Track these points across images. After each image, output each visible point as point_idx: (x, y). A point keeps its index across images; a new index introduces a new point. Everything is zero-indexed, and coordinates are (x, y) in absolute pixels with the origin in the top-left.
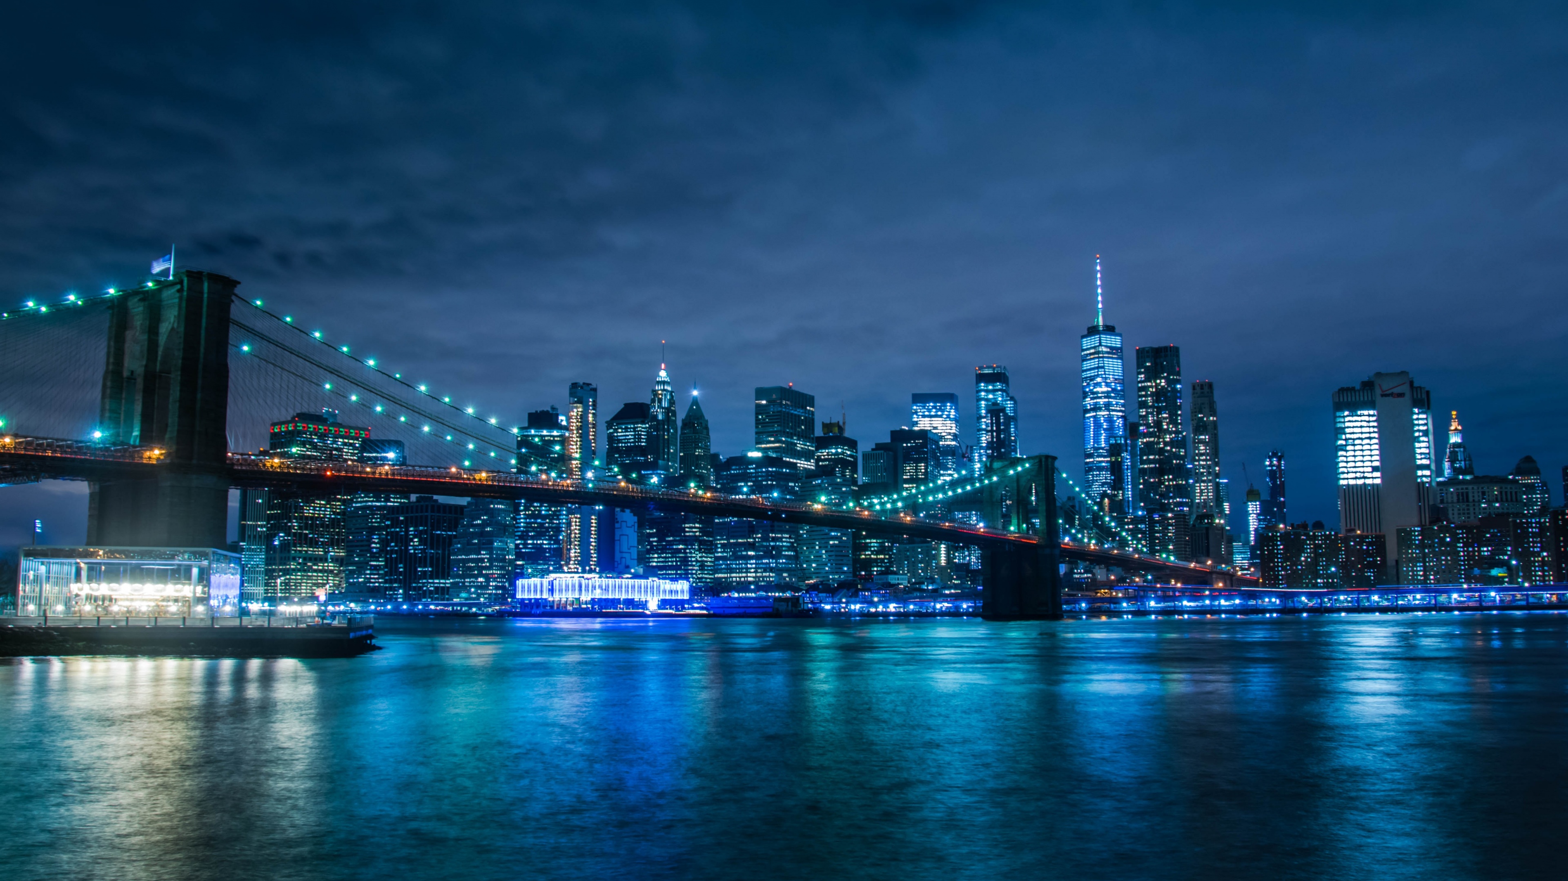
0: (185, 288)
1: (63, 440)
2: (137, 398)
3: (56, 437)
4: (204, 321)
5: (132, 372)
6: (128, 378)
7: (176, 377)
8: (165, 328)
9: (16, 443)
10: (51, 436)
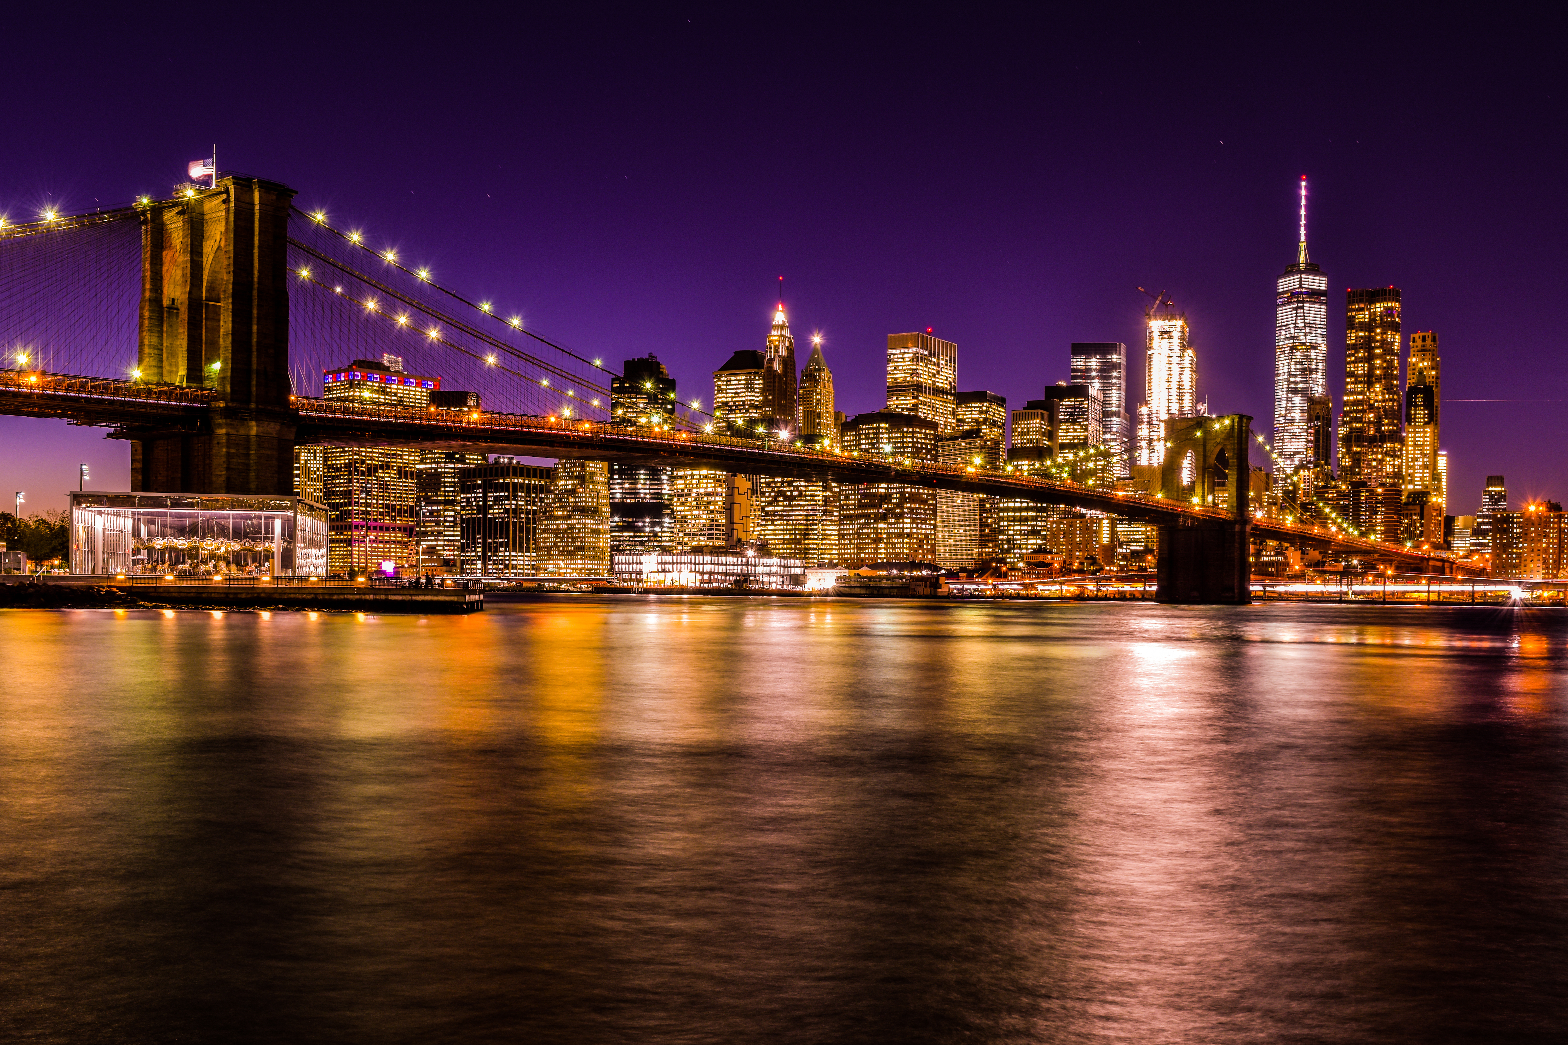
0: (232, 198)
1: (98, 380)
2: (181, 331)
3: (90, 375)
4: (256, 238)
5: (173, 300)
6: (170, 308)
7: (226, 306)
8: (209, 248)
9: (44, 382)
10: (83, 374)
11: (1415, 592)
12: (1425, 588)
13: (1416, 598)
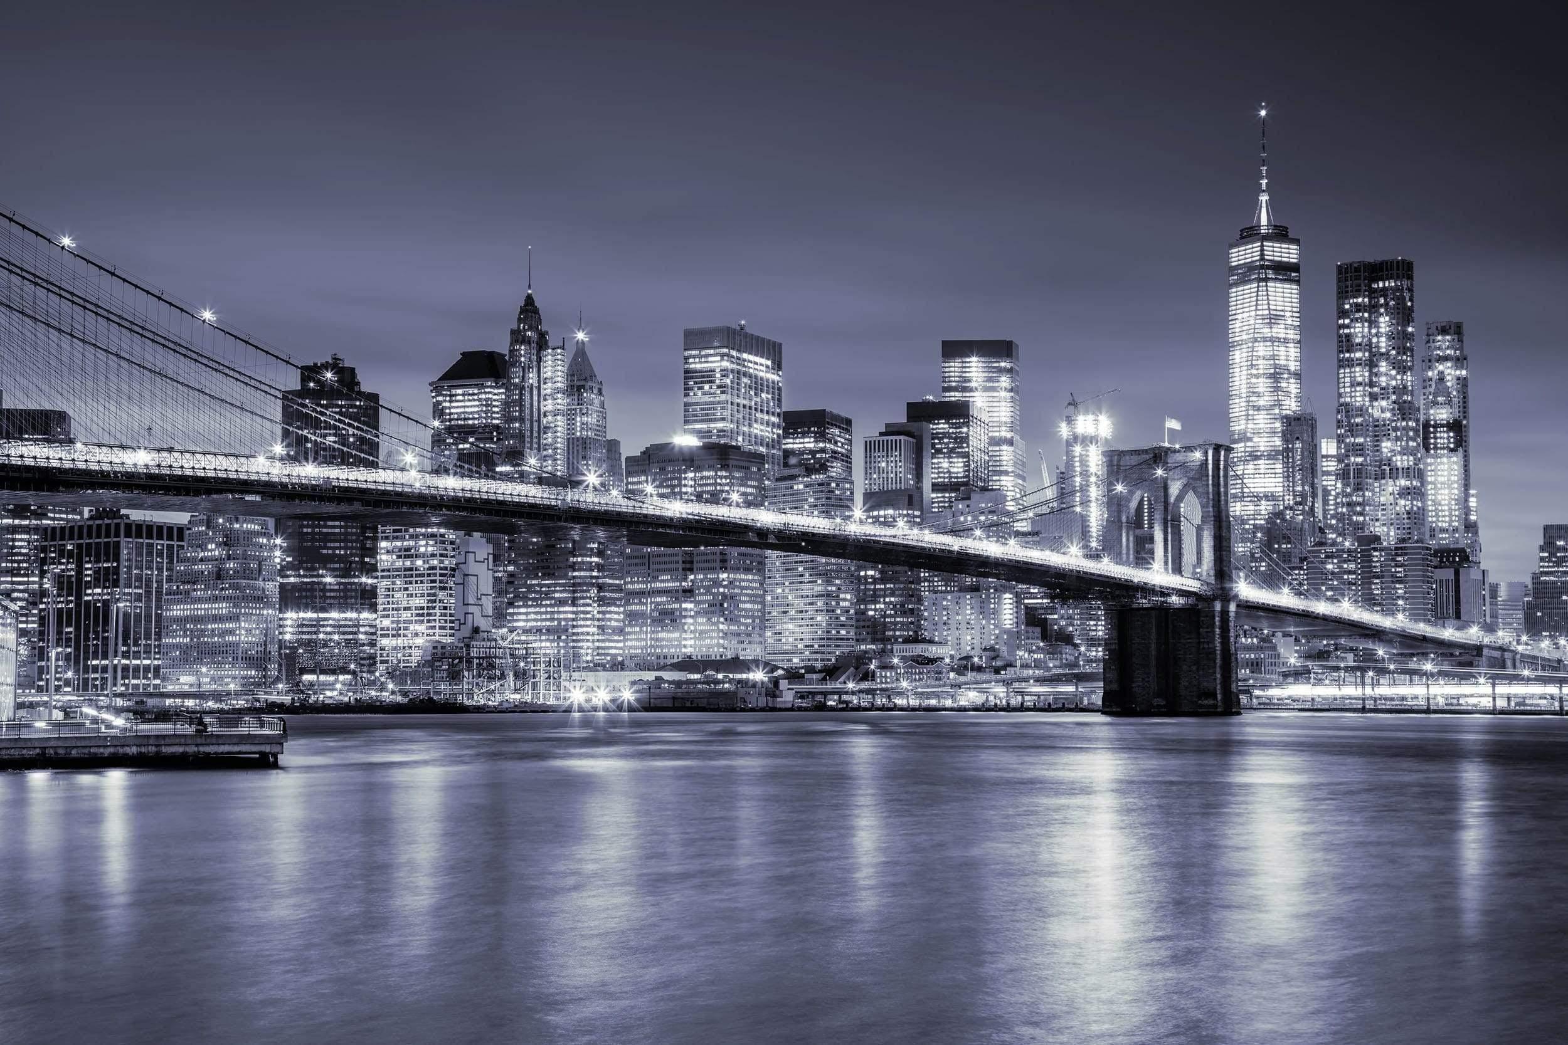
11: (1472, 696)
12: (1488, 689)
13: (1475, 705)
